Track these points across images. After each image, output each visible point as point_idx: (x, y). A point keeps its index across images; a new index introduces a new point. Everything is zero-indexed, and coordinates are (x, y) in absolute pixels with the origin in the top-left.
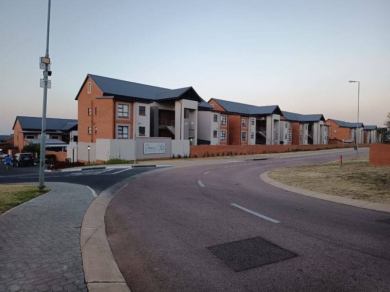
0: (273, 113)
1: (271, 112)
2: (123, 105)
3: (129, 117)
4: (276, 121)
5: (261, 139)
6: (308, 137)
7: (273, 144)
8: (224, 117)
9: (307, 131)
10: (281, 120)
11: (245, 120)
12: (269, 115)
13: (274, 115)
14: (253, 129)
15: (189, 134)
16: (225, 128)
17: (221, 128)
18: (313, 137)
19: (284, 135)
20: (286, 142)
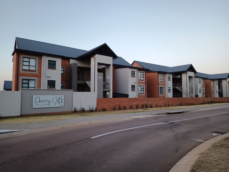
0: (187, 71)
1: (186, 70)
2: (29, 58)
3: (37, 70)
4: (190, 77)
5: (177, 93)
6: (219, 91)
7: (188, 97)
8: (142, 74)
9: (217, 87)
10: (195, 77)
11: (162, 76)
12: (185, 72)
13: (188, 72)
14: (169, 84)
15: (104, 88)
16: (143, 83)
17: (139, 83)
18: (222, 91)
19: (199, 90)
20: (200, 95)
